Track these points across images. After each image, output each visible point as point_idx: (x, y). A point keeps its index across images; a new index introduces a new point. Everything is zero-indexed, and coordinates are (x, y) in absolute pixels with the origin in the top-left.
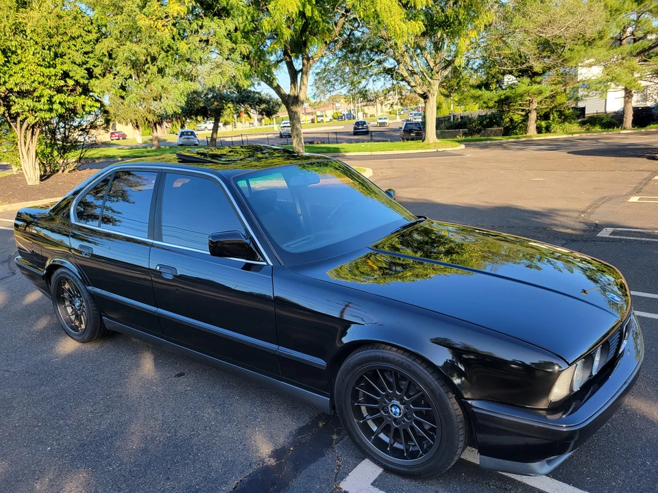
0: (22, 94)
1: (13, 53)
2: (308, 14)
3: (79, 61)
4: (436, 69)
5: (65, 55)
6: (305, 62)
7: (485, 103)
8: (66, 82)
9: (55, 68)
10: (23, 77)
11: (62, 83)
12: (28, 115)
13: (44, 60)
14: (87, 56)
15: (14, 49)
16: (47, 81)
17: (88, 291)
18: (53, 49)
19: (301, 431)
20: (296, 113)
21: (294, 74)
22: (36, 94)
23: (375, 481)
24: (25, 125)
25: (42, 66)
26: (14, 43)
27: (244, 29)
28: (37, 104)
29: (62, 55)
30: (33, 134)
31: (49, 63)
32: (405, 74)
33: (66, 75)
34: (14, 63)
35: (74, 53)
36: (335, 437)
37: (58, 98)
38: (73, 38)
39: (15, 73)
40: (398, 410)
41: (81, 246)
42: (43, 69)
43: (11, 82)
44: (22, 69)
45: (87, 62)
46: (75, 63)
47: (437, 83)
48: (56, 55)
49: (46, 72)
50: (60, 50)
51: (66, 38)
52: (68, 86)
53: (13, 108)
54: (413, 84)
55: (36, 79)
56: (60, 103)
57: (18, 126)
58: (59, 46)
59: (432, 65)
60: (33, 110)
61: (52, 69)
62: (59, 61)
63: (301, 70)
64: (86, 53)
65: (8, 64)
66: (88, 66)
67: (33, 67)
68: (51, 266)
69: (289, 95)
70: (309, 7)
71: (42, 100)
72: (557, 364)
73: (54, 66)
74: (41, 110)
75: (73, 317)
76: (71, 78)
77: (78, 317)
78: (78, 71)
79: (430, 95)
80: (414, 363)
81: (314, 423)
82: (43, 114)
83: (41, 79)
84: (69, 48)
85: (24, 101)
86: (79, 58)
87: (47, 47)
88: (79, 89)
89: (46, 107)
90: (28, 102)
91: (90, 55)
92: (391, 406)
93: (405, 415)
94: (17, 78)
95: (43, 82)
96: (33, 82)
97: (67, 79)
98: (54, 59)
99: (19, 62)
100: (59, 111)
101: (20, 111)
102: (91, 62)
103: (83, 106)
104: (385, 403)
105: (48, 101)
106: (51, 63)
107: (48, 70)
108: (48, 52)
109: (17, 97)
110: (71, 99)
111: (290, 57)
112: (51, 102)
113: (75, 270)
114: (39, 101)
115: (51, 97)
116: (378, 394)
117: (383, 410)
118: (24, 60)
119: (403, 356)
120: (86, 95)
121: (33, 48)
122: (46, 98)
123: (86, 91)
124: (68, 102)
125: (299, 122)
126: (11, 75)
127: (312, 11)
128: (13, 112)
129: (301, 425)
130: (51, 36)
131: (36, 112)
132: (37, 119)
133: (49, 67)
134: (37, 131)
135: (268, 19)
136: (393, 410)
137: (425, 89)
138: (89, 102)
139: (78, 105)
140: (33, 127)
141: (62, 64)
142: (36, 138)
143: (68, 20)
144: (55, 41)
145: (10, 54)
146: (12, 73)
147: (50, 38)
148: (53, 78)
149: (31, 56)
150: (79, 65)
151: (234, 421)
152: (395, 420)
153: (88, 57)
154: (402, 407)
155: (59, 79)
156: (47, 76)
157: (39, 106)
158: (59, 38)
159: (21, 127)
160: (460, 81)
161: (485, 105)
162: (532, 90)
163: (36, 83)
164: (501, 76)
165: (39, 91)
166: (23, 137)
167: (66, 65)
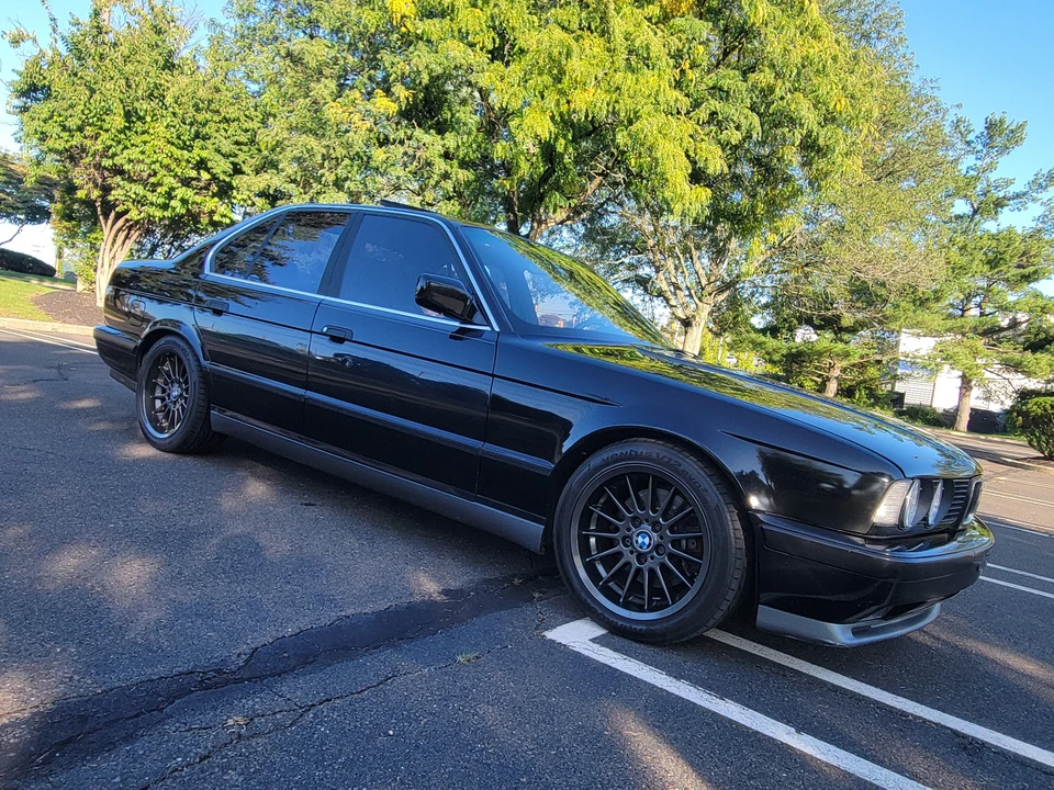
1: (141, 119)
2: (560, 150)
3: (225, 150)
4: (709, 289)
5: (209, 138)
6: (535, 225)
7: (768, 353)
8: (199, 174)
9: (190, 151)
10: (143, 153)
11: (193, 174)
12: (131, 206)
13: (179, 138)
14: (238, 148)
15: (142, 114)
16: (174, 166)
18: (195, 127)
19: (486, 581)
22: (152, 180)
24: (120, 222)
25: (173, 144)
26: (145, 107)
27: (465, 157)
28: (149, 195)
29: (206, 138)
30: (127, 237)
31: (184, 143)
32: (665, 287)
33: (202, 165)
34: (136, 132)
35: (223, 139)
36: (537, 595)
37: (181, 192)
38: (226, 120)
39: (133, 145)
40: (647, 540)
41: (211, 302)
42: (173, 149)
43: (124, 155)
44: (145, 142)
45: (236, 156)
46: (219, 152)
47: (708, 309)
48: (197, 136)
49: (178, 153)
50: (205, 130)
51: (216, 118)
52: (199, 181)
53: (112, 192)
54: (673, 302)
55: (160, 159)
56: (181, 200)
57: (110, 222)
58: (204, 125)
59: (704, 282)
60: (140, 202)
61: (185, 152)
62: (198, 143)
64: (238, 143)
65: (127, 131)
66: (236, 160)
67: (161, 143)
68: (152, 333)
70: (562, 141)
71: (158, 190)
72: (886, 476)
73: (189, 148)
74: (152, 204)
75: (160, 415)
76: (208, 170)
78: (221, 164)
79: (694, 323)
80: (688, 460)
82: (152, 210)
83: (166, 161)
84: (216, 131)
85: (132, 185)
86: (227, 147)
87: (188, 122)
88: (214, 188)
89: (161, 201)
90: (138, 189)
91: (245, 148)
93: (656, 547)
94: (134, 153)
95: (167, 166)
96: (154, 163)
97: (202, 172)
98: (193, 140)
99: (143, 133)
100: (178, 210)
101: (122, 199)
102: (242, 156)
103: (212, 213)
104: (630, 530)
105: (166, 193)
106: (188, 143)
108: (188, 127)
109: (124, 179)
110: (198, 199)
111: (516, 217)
113: (195, 339)
114: (154, 191)
115: (173, 189)
116: (620, 517)
117: (625, 542)
118: (151, 131)
119: (671, 452)
120: (221, 199)
122: (165, 188)
123: (224, 193)
124: (194, 203)
126: (126, 148)
127: (566, 148)
128: (111, 198)
130: (198, 110)
131: (143, 205)
132: (142, 215)
133: (182, 149)
134: (135, 235)
137: (689, 312)
139: (205, 210)
140: (131, 227)
141: (202, 149)
142: (130, 244)
143: (226, 95)
144: (200, 117)
145: (134, 119)
146: (129, 144)
148: (184, 164)
149: (162, 128)
150: (223, 155)
152: (640, 556)
154: (654, 534)
155: (192, 168)
156: (177, 159)
157: (152, 197)
158: (208, 116)
159: (113, 224)
160: (738, 316)
162: (835, 350)
163: (158, 164)
164: (795, 321)
165: (159, 177)
166: (110, 240)
167: (207, 151)
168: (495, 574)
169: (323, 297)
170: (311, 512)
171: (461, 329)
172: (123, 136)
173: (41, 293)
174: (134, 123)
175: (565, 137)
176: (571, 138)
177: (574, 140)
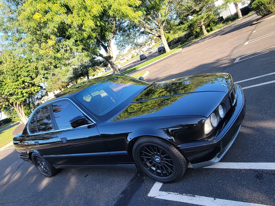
0: (11, 95)
1: (2, 81)
2: (99, 24)
3: (26, 75)
4: (159, 25)
5: (21, 75)
6: (108, 42)
7: (183, 30)
8: (25, 84)
9: (19, 81)
10: (9, 89)
11: (23, 85)
12: (16, 101)
13: (14, 80)
14: (28, 72)
15: (2, 80)
16: (18, 87)
17: (44, 157)
18: (16, 75)
19: (132, 180)
20: (112, 62)
21: (105, 48)
22: (16, 93)
23: (160, 189)
24: (17, 105)
25: (14, 82)
27: (80, 40)
28: (18, 96)
29: (20, 76)
30: (21, 107)
31: (16, 80)
32: (149, 31)
33: (24, 82)
34: (4, 85)
35: (24, 73)
36: (144, 178)
37: (24, 91)
38: (22, 68)
39: (6, 88)
41: (35, 142)
42: (15, 83)
43: (5, 92)
44: (8, 86)
45: (30, 74)
46: (25, 76)
47: (162, 30)
48: (18, 76)
49: (16, 83)
51: (19, 69)
52: (26, 86)
53: (10, 101)
54: (153, 34)
55: (14, 88)
56: (26, 93)
57: (15, 106)
58: (17, 73)
59: (157, 24)
60: (17, 99)
61: (18, 82)
62: (19, 78)
63: (107, 46)
64: (27, 71)
65: (2, 86)
66: (30, 75)
67: (11, 84)
69: (107, 57)
70: (98, 22)
71: (19, 94)
72: (203, 119)
73: (18, 80)
74: (20, 98)
75: (44, 169)
76: (26, 82)
77: (46, 168)
78: (27, 79)
79: (161, 35)
80: (154, 139)
81: (136, 175)
82: (21, 99)
84: (21, 72)
85: (13, 97)
86: (26, 74)
87: (13, 75)
88: (30, 85)
89: (21, 96)
90: (14, 97)
92: (156, 159)
93: (161, 160)
94: (7, 90)
95: (16, 88)
96: (13, 89)
97: (25, 83)
98: (17, 78)
99: (6, 84)
100: (26, 96)
101: (13, 101)
102: (31, 74)
103: (34, 90)
104: (153, 158)
105: (21, 94)
106: (17, 80)
107: (17, 83)
108: (14, 76)
109: (10, 97)
110: (29, 90)
111: (102, 43)
112: (22, 93)
113: (38, 152)
114: (18, 95)
115: (22, 92)
116: (150, 156)
117: (154, 161)
118: (7, 83)
119: (149, 139)
120: (34, 86)
121: (8, 77)
122: (20, 93)
124: (29, 91)
125: (114, 65)
126: (5, 90)
127: (100, 23)
128: (10, 102)
129: (132, 178)
130: (13, 70)
131: (19, 99)
132: (20, 101)
133: (17, 81)
134: (22, 106)
135: (85, 32)
136: (157, 160)
137: (158, 33)
138: (36, 88)
139: (32, 91)
140: (20, 105)
141: (21, 78)
142: (22, 108)
143: (17, 62)
144: (15, 72)
145: (1, 83)
146: (4, 89)
148: (20, 85)
149: (9, 80)
150: (27, 76)
152: (159, 163)
153: (29, 72)
154: (159, 157)
155: (22, 84)
156: (17, 85)
157: (19, 97)
158: (17, 70)
159: (16, 107)
160: (171, 25)
161: (184, 31)
162: (199, 18)
163: (14, 89)
164: (185, 18)
165: (16, 91)
166: (18, 110)
167: (23, 78)
168: (133, 175)
169: (55, 131)
170: (87, 180)
171: (88, 126)
172: (2, 88)
173: (14, 130)
174: (2, 83)
175: (98, 20)
176: (99, 20)
177: (101, 20)
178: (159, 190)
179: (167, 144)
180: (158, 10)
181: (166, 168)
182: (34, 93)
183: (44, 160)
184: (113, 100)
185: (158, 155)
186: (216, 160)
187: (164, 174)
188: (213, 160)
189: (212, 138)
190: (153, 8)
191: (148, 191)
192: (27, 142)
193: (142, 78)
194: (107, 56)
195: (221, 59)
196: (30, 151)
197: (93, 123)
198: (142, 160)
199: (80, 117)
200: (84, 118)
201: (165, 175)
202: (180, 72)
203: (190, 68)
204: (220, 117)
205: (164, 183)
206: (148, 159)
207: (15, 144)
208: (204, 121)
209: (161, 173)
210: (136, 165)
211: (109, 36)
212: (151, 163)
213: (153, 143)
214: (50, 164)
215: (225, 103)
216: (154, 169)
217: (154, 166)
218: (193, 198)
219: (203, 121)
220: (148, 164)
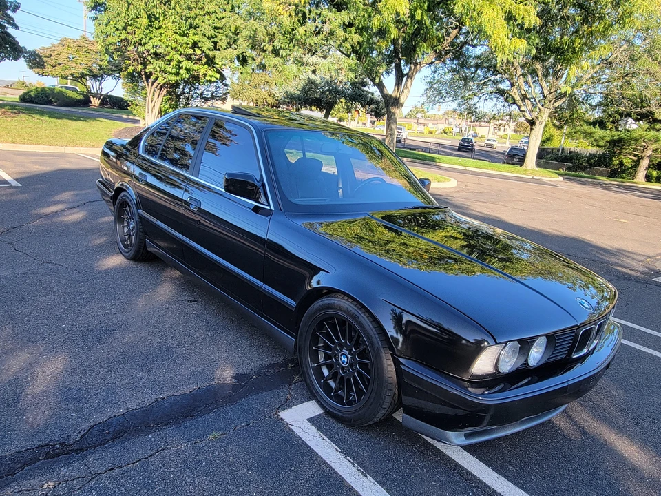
0: (157, 56)
1: (157, 19)
2: (418, 17)
3: (208, 33)
4: (549, 97)
5: (199, 27)
6: (413, 66)
7: (595, 140)
8: (194, 51)
9: (187, 37)
10: (160, 41)
11: (191, 51)
12: (159, 75)
13: (180, 29)
14: (216, 31)
15: (157, 16)
16: (179, 48)
17: (139, 214)
18: (189, 21)
19: (269, 366)
20: (393, 114)
21: (400, 77)
22: (168, 58)
23: (311, 418)
24: (156, 84)
25: (177, 33)
26: (158, 11)
27: (359, 26)
28: (167, 67)
29: (196, 27)
30: (160, 93)
31: (184, 32)
32: (517, 98)
33: (195, 45)
34: (156, 29)
35: (207, 27)
36: (296, 378)
37: (186, 64)
38: (209, 14)
39: (154, 36)
40: (346, 359)
41: (140, 174)
42: (177, 36)
43: (149, 44)
44: (161, 34)
45: (216, 36)
46: (205, 35)
47: (548, 112)
48: (191, 26)
49: (180, 39)
50: (196, 22)
51: (202, 13)
52: (195, 55)
53: (148, 67)
54: (523, 108)
55: (170, 44)
56: (186, 69)
57: (150, 84)
58: (195, 19)
59: (546, 92)
60: (163, 71)
61: (185, 37)
62: (192, 31)
63: (407, 74)
64: (216, 28)
65: (150, 28)
66: (216, 40)
67: (170, 34)
68: (118, 188)
69: (391, 96)
70: (419, 11)
71: (172, 64)
73: (187, 35)
74: (169, 72)
75: (127, 237)
76: (199, 48)
77: (130, 236)
78: (206, 43)
79: (537, 123)
80: (363, 315)
81: (285, 364)
82: (170, 77)
83: (174, 45)
84: (203, 22)
85: (158, 62)
86: (210, 32)
87: (184, 18)
88: (204, 60)
89: (174, 70)
90: (160, 64)
91: (221, 31)
92: (341, 355)
93: (351, 365)
94: (155, 42)
95: (175, 48)
96: (167, 47)
97: (196, 49)
98: (189, 30)
99: (160, 28)
100: (184, 75)
101: (153, 71)
102: (219, 36)
103: (205, 75)
104: (337, 351)
105: (176, 65)
107: (181, 38)
108: (184, 22)
109: (152, 58)
110: (195, 67)
111: (400, 60)
112: (178, 67)
113: (134, 197)
114: (169, 65)
115: (180, 62)
116: (333, 342)
117: (335, 358)
118: (164, 26)
119: (355, 308)
120: (209, 65)
121: (173, 17)
122: (175, 63)
123: (210, 62)
124: (194, 70)
125: (396, 122)
126: (151, 38)
127: (422, 15)
128: (147, 71)
129: (273, 362)
130: (190, 9)
131: (165, 74)
132: (165, 80)
133: (183, 36)
134: (164, 91)
135: (379, 16)
136: (343, 359)
137: (535, 115)
138: (210, 72)
139: (201, 73)
140: (161, 87)
141: (194, 34)
142: (161, 97)
144: (192, 14)
145: (153, 20)
146: (152, 36)
147: (189, 10)
148: (184, 45)
149: (170, 24)
150: (208, 38)
151: (218, 345)
152: (343, 368)
153: (218, 32)
154: (349, 356)
155: (190, 48)
156: (180, 43)
157: (169, 69)
158: (197, 12)
159: (152, 86)
160: (573, 114)
161: (595, 143)
162: (648, 136)
163: (170, 48)
164: (618, 117)
165: (171, 56)
166: (151, 95)
167: (197, 36)
168: (280, 359)
169: (190, 176)
170: (190, 309)
171: (256, 206)
172: (148, 31)
173: (120, 129)
174: (153, 22)
175: (421, 7)
176: (426, 8)
177: (429, 10)
178: (307, 420)
179: (381, 341)
180: (568, 62)
181: (350, 389)
182: (202, 79)
183: (136, 218)
184: (340, 191)
185: (350, 350)
186: (457, 437)
187: (339, 395)
188: (451, 435)
189: (479, 391)
190: (558, 51)
191: (286, 405)
192: (128, 164)
193: (427, 182)
194: (394, 95)
195: (631, 255)
196: (122, 185)
197: (268, 208)
198: (315, 340)
199: (251, 177)
200: (258, 184)
201: (339, 399)
202: (521, 225)
203: (548, 230)
204: (527, 360)
205: (327, 412)
206: (326, 347)
207: (104, 153)
208: (486, 344)
209: (333, 389)
210: (296, 342)
211: (425, 54)
212: (327, 357)
213: (357, 321)
214: (141, 234)
215: (559, 339)
216: (326, 372)
217: (330, 367)
218: (362, 476)
219: (484, 343)
220: (321, 357)
